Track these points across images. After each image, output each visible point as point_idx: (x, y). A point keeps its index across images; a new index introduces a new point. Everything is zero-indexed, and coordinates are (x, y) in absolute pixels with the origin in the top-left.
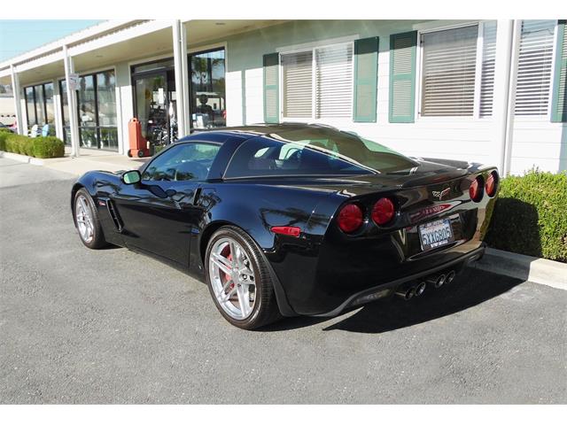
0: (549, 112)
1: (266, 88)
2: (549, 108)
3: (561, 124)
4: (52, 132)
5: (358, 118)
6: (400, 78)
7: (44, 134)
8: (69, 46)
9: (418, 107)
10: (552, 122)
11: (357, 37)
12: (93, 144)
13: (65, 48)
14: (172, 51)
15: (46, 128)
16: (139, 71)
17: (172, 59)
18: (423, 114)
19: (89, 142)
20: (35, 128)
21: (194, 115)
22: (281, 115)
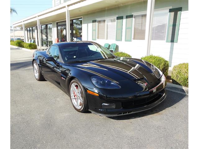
0: (166, 39)
1: (93, 30)
2: (166, 38)
3: (170, 43)
4: (34, 42)
5: (117, 40)
6: (128, 28)
7: (32, 42)
8: (38, 16)
9: (133, 37)
10: (166, 42)
11: (117, 16)
12: (46, 46)
13: (37, 17)
14: (66, 19)
15: (33, 40)
16: (59, 24)
17: (66, 21)
18: (134, 39)
19: (45, 45)
20: (30, 40)
21: (74, 38)
22: (97, 38)
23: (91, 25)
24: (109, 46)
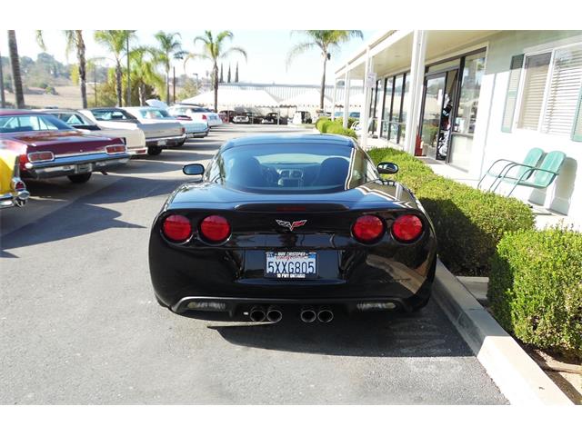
1: (508, 94)
8: (371, 47)
16: (431, 70)
22: (515, 125)
23: (504, 76)
24: (543, 156)
